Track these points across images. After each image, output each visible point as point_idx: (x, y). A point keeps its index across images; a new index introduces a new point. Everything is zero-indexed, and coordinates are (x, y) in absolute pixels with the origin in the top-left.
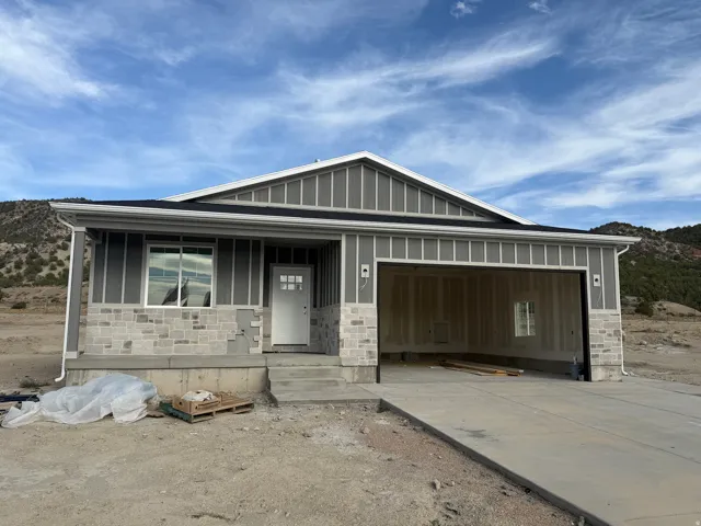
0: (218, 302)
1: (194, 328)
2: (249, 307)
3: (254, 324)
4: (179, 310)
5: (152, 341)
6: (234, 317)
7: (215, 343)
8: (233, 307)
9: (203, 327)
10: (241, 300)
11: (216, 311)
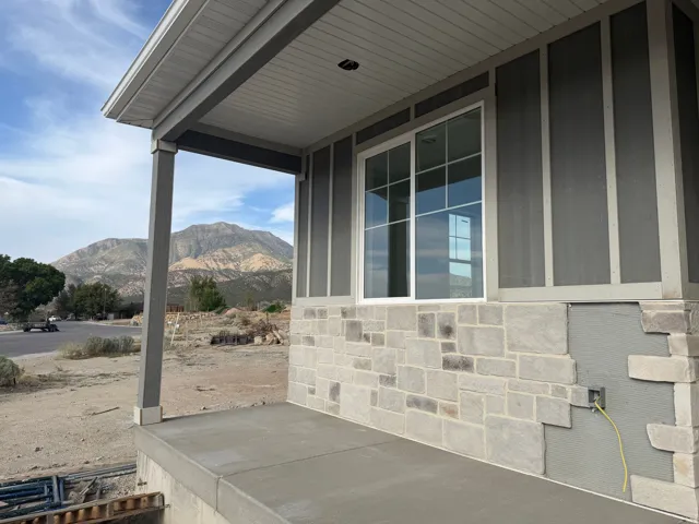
0: (505, 281)
1: (447, 364)
2: (616, 290)
3: (643, 366)
4: (410, 308)
5: (368, 388)
6: (558, 333)
7: (502, 424)
8: (551, 296)
9: (466, 365)
10: (583, 264)
11: (498, 312)
